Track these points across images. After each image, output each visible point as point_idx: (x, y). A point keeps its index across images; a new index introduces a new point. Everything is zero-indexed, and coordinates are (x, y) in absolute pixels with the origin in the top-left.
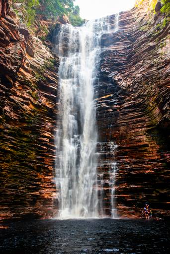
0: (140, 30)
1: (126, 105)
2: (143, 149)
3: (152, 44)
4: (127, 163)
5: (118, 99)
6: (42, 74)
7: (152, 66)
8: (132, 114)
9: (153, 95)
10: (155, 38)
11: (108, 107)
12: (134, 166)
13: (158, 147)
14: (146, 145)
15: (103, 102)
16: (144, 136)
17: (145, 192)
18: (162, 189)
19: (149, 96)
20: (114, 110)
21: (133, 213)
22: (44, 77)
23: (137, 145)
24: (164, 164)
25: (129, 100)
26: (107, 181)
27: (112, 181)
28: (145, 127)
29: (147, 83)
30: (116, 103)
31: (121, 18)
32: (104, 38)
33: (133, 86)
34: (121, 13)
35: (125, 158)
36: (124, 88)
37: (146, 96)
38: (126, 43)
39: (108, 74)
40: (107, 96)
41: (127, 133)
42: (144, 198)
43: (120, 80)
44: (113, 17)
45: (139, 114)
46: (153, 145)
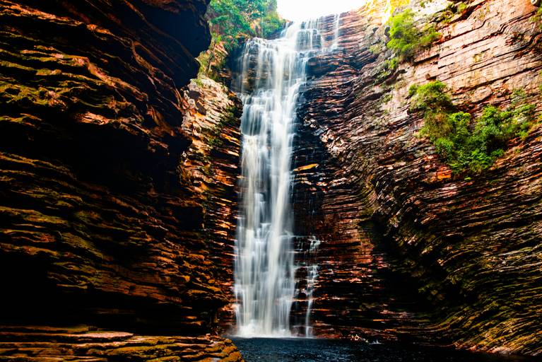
0: (370, 50)
1: (334, 183)
2: (353, 248)
3: (377, 90)
4: (330, 267)
5: (325, 171)
6: (216, 135)
7: (372, 128)
8: (341, 197)
9: (371, 173)
10: (381, 81)
11: (310, 184)
12: (338, 271)
13: (372, 246)
14: (358, 243)
15: (304, 176)
16: (356, 231)
17: (350, 306)
18: (370, 304)
19: (365, 173)
20: (319, 189)
21: (332, 332)
22: (221, 139)
23: (347, 241)
24: (375, 271)
25: (340, 176)
26: (304, 291)
27: (309, 290)
28: (358, 217)
29: (364, 154)
30: (321, 179)
31: (342, 22)
32: (312, 64)
33: (347, 154)
34: (343, 15)
35: (330, 260)
36: (334, 157)
37: (361, 172)
38: (345, 73)
39: (313, 130)
40: (310, 167)
41: (334, 225)
42: (348, 314)
43: (330, 141)
44: (330, 19)
45: (351, 197)
46: (366, 244)
